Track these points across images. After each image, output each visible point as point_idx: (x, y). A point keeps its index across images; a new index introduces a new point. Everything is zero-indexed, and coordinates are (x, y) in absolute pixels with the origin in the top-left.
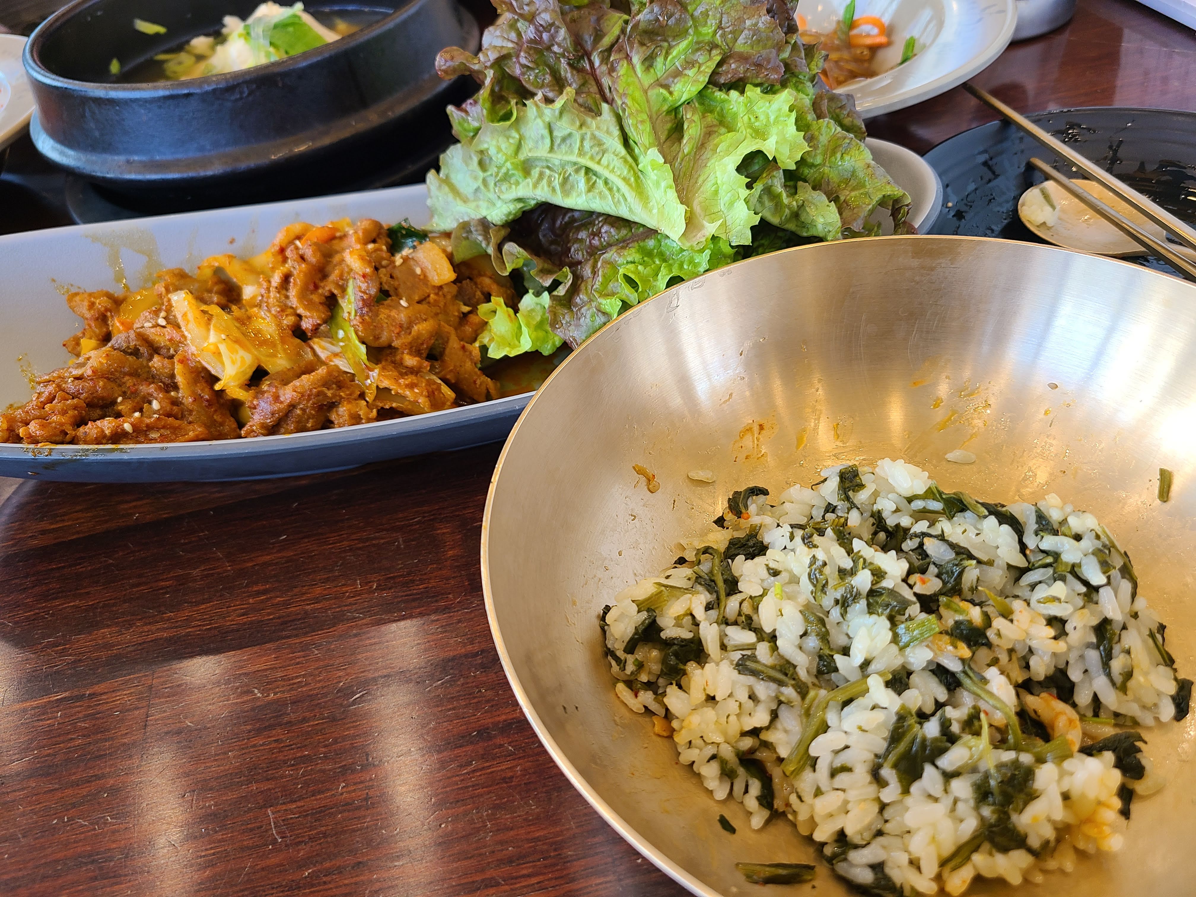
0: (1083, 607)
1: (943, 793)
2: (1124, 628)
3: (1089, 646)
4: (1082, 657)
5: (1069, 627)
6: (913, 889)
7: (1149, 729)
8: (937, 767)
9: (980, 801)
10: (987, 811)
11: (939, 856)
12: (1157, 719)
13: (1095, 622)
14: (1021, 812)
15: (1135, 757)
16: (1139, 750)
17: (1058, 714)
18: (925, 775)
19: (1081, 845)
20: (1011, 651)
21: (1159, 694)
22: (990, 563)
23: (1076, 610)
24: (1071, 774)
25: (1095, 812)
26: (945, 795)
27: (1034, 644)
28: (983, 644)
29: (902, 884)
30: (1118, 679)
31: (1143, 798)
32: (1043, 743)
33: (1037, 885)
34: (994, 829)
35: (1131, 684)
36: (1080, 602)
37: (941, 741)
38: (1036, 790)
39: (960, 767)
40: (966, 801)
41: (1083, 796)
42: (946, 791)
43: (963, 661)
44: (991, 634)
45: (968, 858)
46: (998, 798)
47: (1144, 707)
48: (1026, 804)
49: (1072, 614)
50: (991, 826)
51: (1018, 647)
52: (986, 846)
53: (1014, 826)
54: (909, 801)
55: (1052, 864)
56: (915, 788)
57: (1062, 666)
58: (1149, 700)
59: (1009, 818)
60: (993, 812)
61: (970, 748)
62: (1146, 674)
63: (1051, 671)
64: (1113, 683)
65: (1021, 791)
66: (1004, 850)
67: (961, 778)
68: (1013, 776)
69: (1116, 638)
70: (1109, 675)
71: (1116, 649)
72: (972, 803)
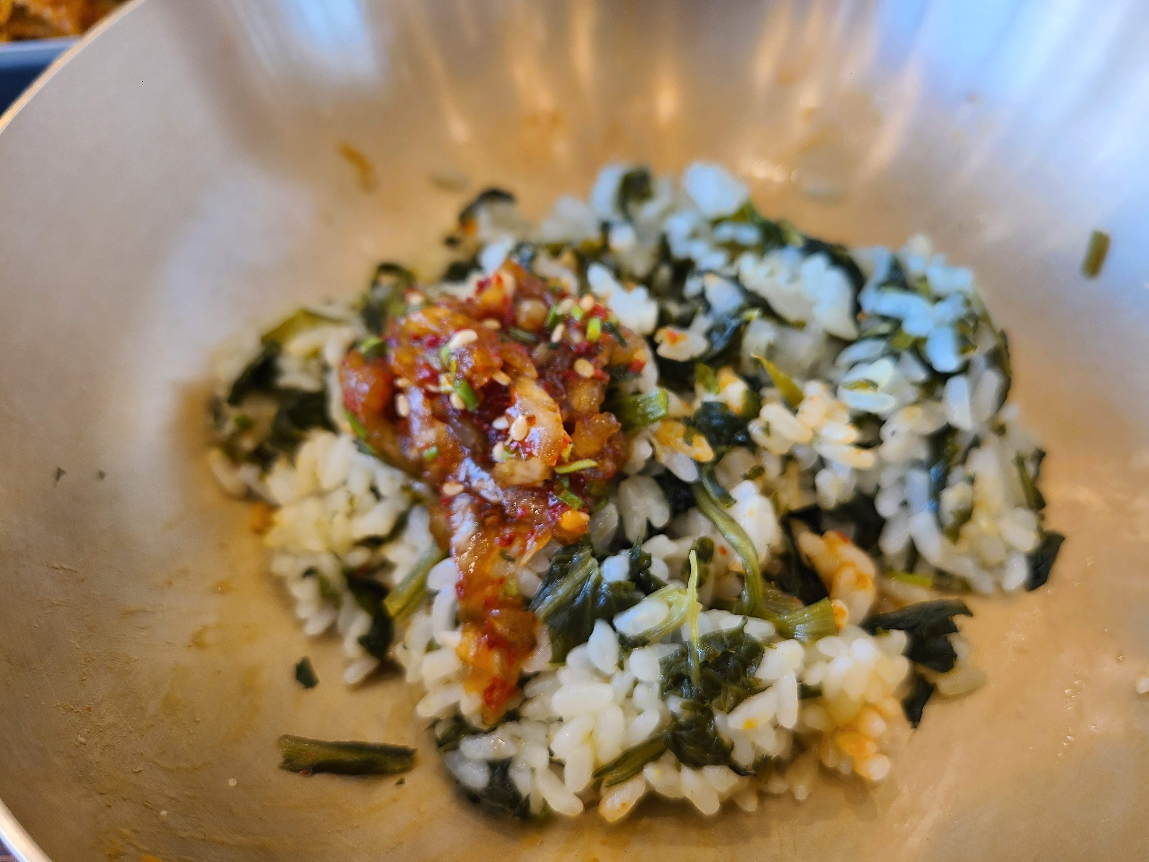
0: (916, 403)
1: (616, 667)
2: (976, 443)
3: (917, 464)
4: (902, 481)
5: (886, 431)
6: (545, 805)
7: (983, 597)
8: (614, 629)
9: (669, 688)
10: (675, 705)
11: (596, 761)
12: (998, 585)
13: (930, 427)
14: (731, 710)
15: (946, 640)
16: (954, 629)
17: (844, 565)
18: (593, 638)
19: (830, 762)
20: (788, 459)
21: (1010, 549)
22: (800, 326)
23: (903, 405)
24: (828, 660)
25: (858, 717)
26: (620, 671)
27: (826, 451)
28: (742, 444)
29: (528, 797)
30: (950, 520)
31: (947, 699)
32: (802, 606)
33: (748, 815)
34: (683, 733)
35: (969, 530)
36: (912, 394)
37: (626, 590)
38: (759, 681)
39: (648, 633)
40: (649, 685)
41: (842, 694)
42: (621, 666)
43: (700, 465)
44: (755, 428)
45: (638, 770)
46: (697, 686)
47: (984, 566)
48: (739, 700)
49: (895, 411)
50: (680, 727)
51: (800, 453)
52: (670, 757)
53: (716, 733)
54: (564, 674)
55: (777, 786)
56: (575, 656)
57: (869, 489)
58: (994, 555)
59: (711, 716)
60: (684, 707)
61: (670, 605)
62: (996, 517)
63: (848, 495)
64: (940, 524)
65: (735, 679)
66: (697, 765)
67: (647, 648)
68: (726, 655)
69: (958, 457)
70: (937, 512)
71: (957, 473)
72: (656, 688)
